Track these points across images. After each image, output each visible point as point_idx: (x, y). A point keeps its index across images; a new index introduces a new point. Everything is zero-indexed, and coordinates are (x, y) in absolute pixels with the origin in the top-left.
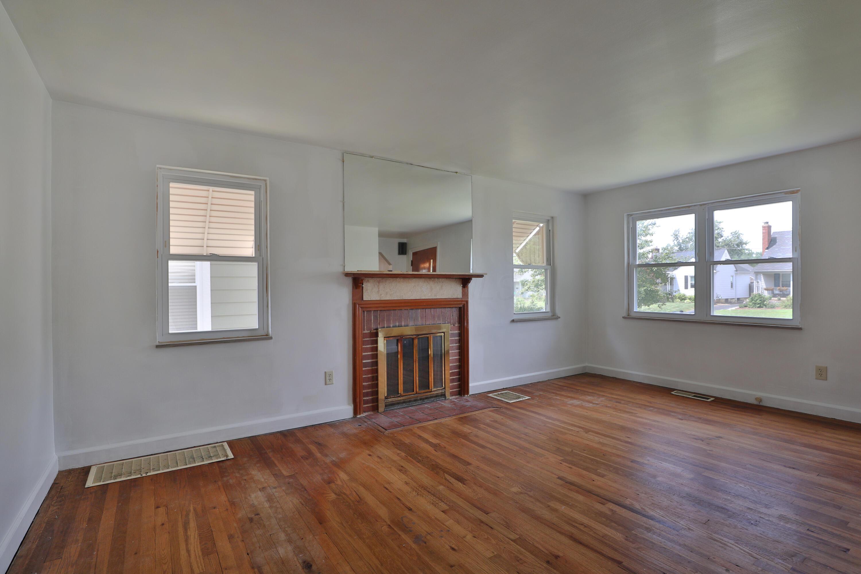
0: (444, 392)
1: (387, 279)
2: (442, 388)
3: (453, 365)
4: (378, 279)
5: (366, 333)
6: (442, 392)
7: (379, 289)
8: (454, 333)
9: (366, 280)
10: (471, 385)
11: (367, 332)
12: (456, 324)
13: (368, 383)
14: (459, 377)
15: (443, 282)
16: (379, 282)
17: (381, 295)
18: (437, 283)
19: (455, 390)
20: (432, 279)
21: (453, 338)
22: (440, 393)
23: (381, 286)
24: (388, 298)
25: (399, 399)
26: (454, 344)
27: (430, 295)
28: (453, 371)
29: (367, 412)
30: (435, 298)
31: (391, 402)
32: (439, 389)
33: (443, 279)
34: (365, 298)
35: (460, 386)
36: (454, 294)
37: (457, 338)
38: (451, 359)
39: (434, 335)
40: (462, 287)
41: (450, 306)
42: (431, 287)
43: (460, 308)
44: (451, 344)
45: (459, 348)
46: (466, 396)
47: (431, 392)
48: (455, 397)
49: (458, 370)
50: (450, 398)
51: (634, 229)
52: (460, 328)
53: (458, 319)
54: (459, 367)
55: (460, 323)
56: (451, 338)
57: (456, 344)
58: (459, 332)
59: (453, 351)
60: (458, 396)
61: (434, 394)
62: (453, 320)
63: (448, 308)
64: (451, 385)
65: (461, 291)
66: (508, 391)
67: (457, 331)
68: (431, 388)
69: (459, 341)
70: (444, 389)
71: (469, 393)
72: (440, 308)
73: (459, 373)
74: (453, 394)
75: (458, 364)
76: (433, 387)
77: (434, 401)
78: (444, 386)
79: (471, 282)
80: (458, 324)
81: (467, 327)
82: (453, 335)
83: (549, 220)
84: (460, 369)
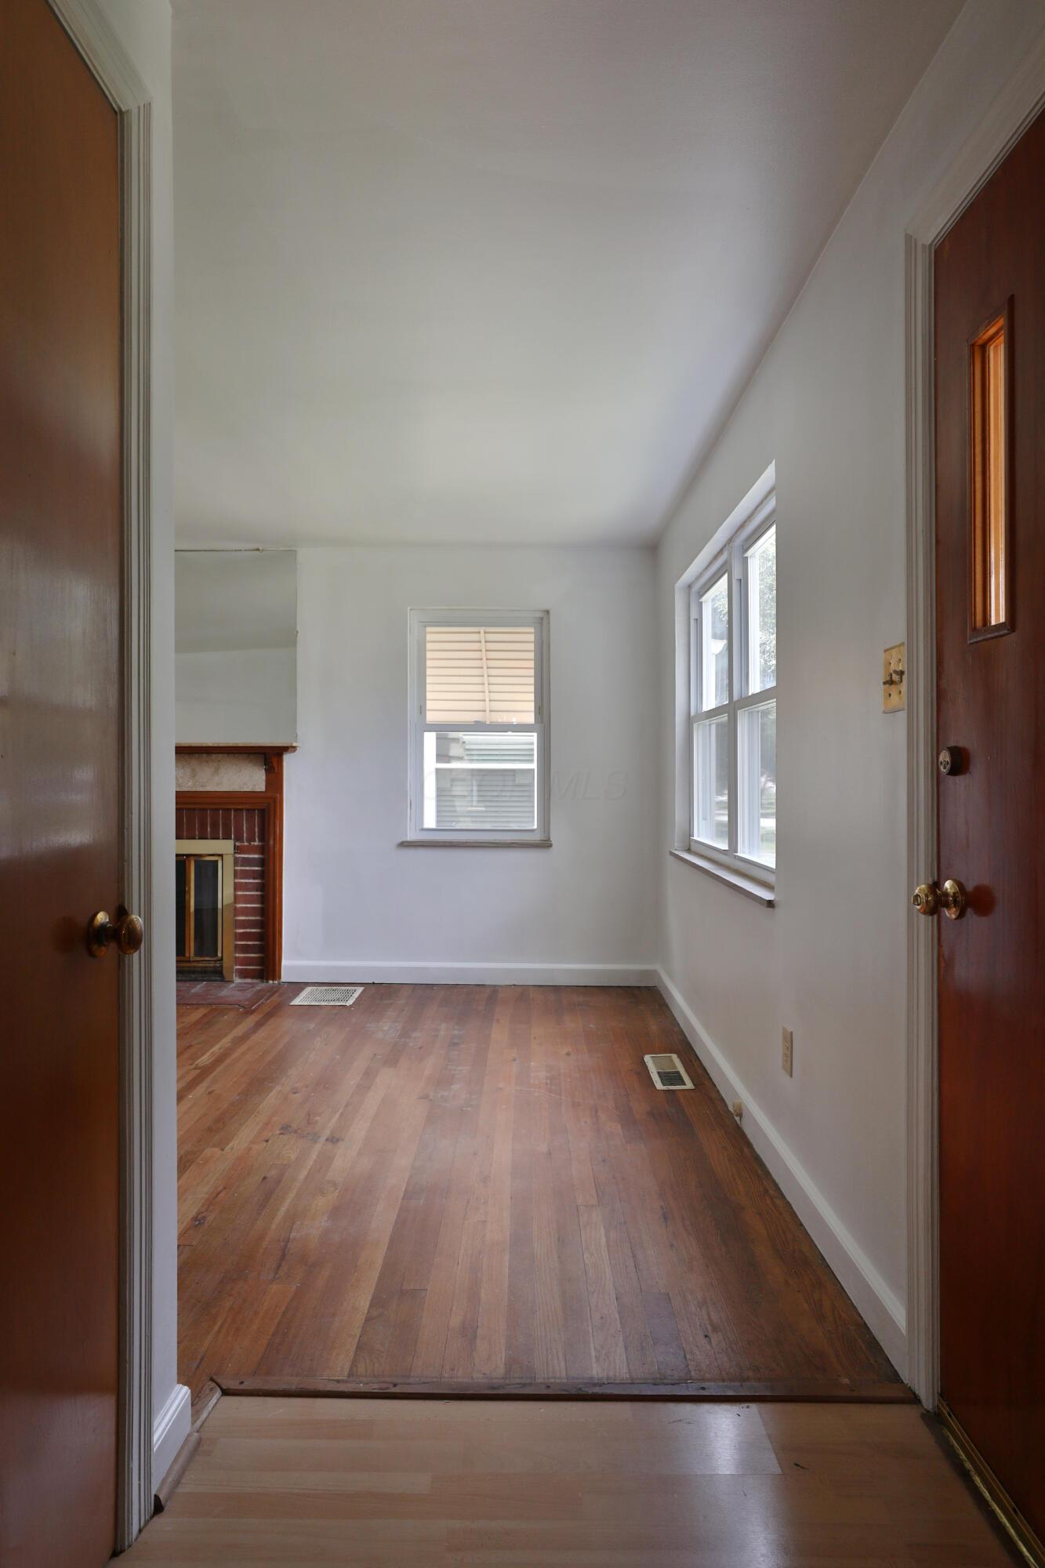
0: (219, 967)
2: (214, 959)
3: (248, 918)
6: (215, 967)
8: (251, 857)
10: (284, 962)
12: (255, 841)
14: (261, 945)
15: (219, 761)
18: (207, 762)
19: (251, 967)
20: (197, 755)
21: (248, 868)
22: (211, 967)
26: (249, 879)
28: (248, 930)
30: (202, 789)
32: (207, 959)
33: (220, 755)
35: (262, 962)
36: (245, 784)
37: (257, 868)
38: (241, 908)
39: (196, 858)
40: (265, 769)
41: (240, 807)
42: (193, 770)
43: (262, 812)
44: (241, 879)
45: (262, 887)
46: (271, 982)
47: (189, 961)
48: (249, 980)
49: (258, 930)
50: (237, 980)
51: (699, 622)
52: (262, 850)
53: (258, 832)
54: (262, 924)
55: (262, 838)
56: (241, 866)
57: (254, 879)
58: (260, 856)
59: (245, 893)
60: (255, 981)
61: (195, 967)
62: (247, 833)
63: (236, 810)
64: (237, 955)
65: (264, 778)
66: (362, 989)
67: (256, 854)
68: (187, 955)
69: (262, 875)
70: (219, 960)
71: (280, 978)
72: (218, 809)
73: (261, 937)
74: (244, 974)
75: (258, 918)
76: (192, 954)
77: (196, 980)
78: (219, 954)
79: (287, 758)
80: (259, 841)
81: (277, 849)
82: (247, 862)
83: (542, 619)
84: (261, 928)
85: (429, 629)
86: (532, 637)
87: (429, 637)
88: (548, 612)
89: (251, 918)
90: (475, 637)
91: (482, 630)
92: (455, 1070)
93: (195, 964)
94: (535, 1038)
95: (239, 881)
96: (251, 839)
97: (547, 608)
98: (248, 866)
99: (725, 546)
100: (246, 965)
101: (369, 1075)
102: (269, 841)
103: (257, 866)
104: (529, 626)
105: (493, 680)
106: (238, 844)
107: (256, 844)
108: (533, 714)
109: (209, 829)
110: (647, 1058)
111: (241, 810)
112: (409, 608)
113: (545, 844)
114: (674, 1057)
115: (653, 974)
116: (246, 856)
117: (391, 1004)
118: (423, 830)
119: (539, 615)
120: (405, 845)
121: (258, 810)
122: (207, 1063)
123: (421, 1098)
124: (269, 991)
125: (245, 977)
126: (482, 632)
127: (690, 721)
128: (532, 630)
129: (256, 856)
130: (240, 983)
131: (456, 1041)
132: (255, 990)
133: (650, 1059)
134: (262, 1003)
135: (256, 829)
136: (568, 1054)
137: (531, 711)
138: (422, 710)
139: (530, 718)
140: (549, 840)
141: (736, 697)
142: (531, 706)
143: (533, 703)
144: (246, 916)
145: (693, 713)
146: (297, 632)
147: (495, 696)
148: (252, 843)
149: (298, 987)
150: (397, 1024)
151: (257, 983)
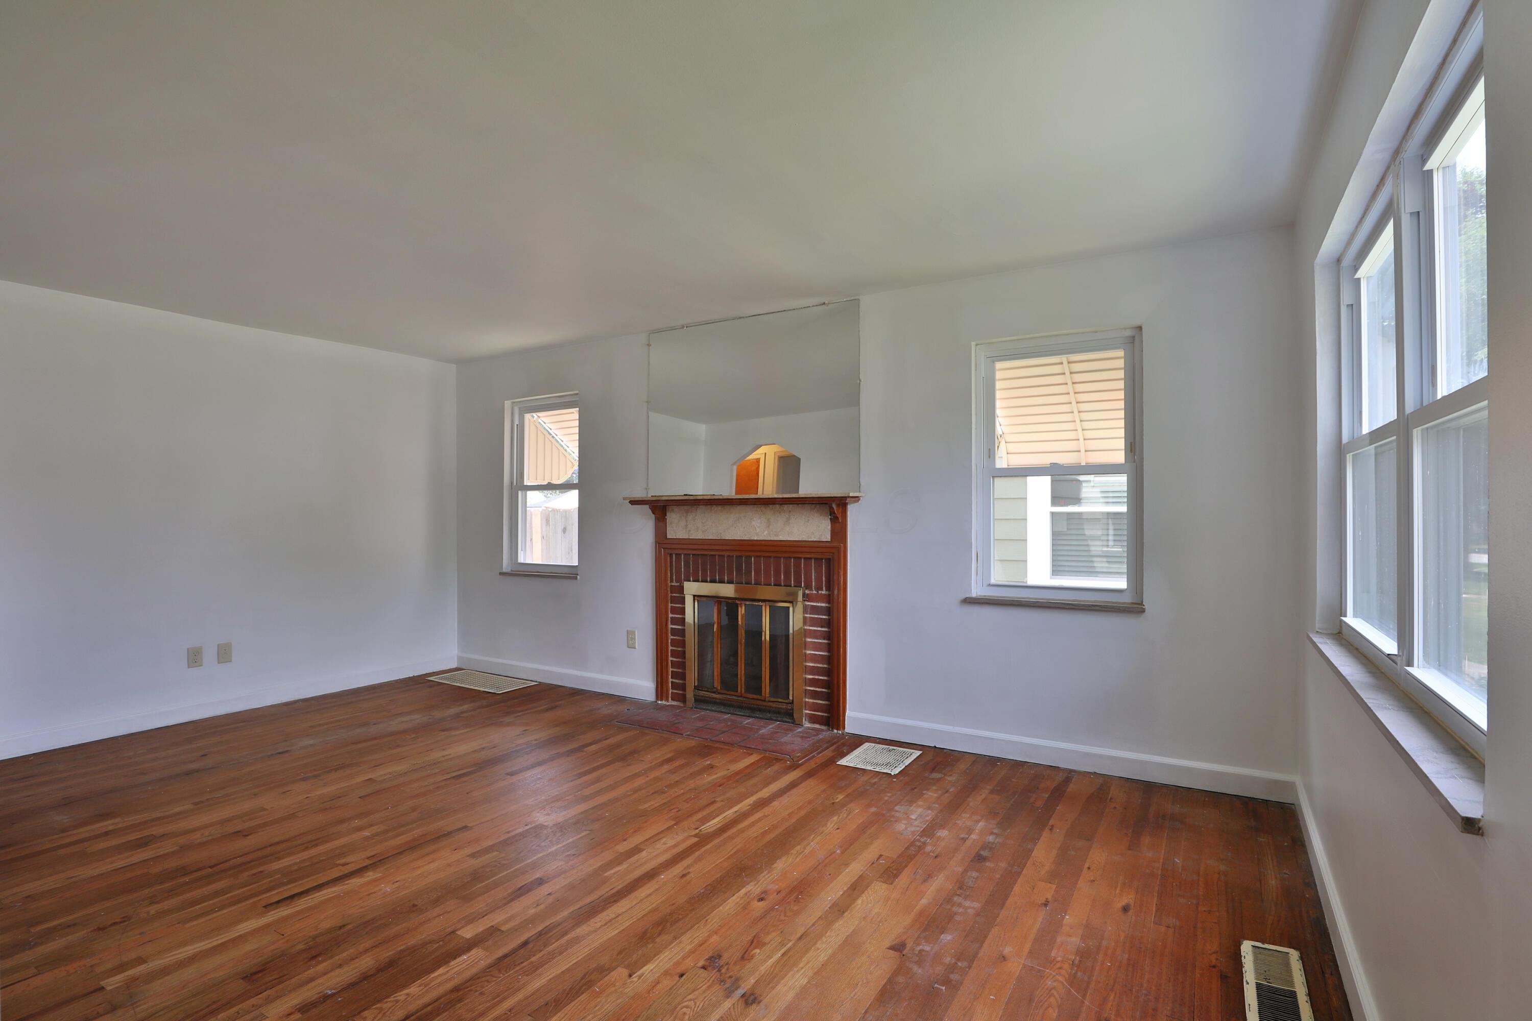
0: (790, 710)
1: (697, 507)
2: (786, 701)
3: (816, 665)
4: (686, 507)
5: (674, 586)
6: (787, 709)
7: (687, 521)
8: (818, 606)
9: (670, 509)
10: (848, 713)
11: (676, 584)
12: (822, 590)
13: (677, 660)
14: (828, 692)
15: (790, 511)
16: (687, 512)
17: (690, 531)
18: (780, 512)
19: (819, 714)
20: (771, 506)
21: (816, 616)
22: (783, 709)
23: (690, 517)
24: (698, 535)
25: (714, 695)
26: (818, 627)
27: (766, 533)
28: (817, 677)
29: (677, 701)
30: (776, 538)
31: (702, 696)
32: (780, 700)
33: (791, 506)
34: (669, 536)
35: (828, 709)
36: (813, 533)
37: (824, 617)
38: (810, 654)
39: (771, 604)
40: (831, 519)
41: (808, 556)
42: (768, 520)
43: (829, 561)
44: (810, 626)
45: (829, 636)
46: (835, 731)
47: (765, 701)
48: (817, 726)
49: (825, 678)
50: (807, 724)
51: (1355, 308)
52: (829, 599)
53: (825, 581)
54: (828, 672)
55: (829, 588)
56: (810, 614)
57: (822, 627)
58: (827, 605)
59: (813, 640)
60: (823, 727)
61: (770, 707)
62: (815, 581)
63: (805, 558)
64: (807, 700)
65: (829, 527)
66: (918, 753)
67: (823, 603)
68: (763, 694)
69: (828, 623)
70: (790, 703)
71: (844, 728)
72: (790, 558)
73: (827, 685)
74: (813, 719)
75: (825, 666)
76: (767, 695)
77: (771, 719)
78: (791, 698)
79: (851, 509)
80: (826, 591)
81: (841, 599)
82: (815, 610)
83: (1134, 337)
84: (828, 676)
85: (999, 365)
86: (1121, 363)
87: (998, 375)
88: (1140, 328)
89: (819, 665)
90: (1057, 369)
91: (1064, 358)
92: (960, 905)
93: (770, 704)
94: (1089, 868)
95: (808, 628)
96: (819, 588)
97: (1138, 323)
98: (816, 615)
99: (1388, 168)
100: (815, 711)
101: (857, 888)
102: (833, 590)
103: (824, 615)
104: (1119, 348)
105: (1085, 416)
106: (807, 592)
107: (824, 592)
108: (1123, 452)
109: (782, 577)
110: (1247, 947)
111: (811, 558)
112: (973, 344)
113: (1135, 608)
114: (1294, 955)
115: (1290, 787)
116: (815, 604)
117: (939, 780)
118: (990, 585)
119: (1129, 333)
120: (969, 601)
121: (826, 559)
122: (709, 831)
123: (892, 948)
124: (827, 743)
125: (814, 723)
126: (1065, 363)
127: (1340, 451)
128: (1121, 353)
129: (823, 605)
130: (809, 728)
131: (985, 853)
132: (816, 738)
133: (1250, 948)
134: (814, 756)
135: (824, 578)
136: (1125, 909)
137: (1122, 450)
138: (991, 453)
139: (1119, 457)
140: (1142, 604)
141: (1410, 407)
142: (1121, 444)
143: (1123, 440)
144: (815, 663)
145: (1345, 438)
146: (860, 381)
147: (1089, 434)
148: (820, 592)
149: (857, 741)
150: (930, 812)
151: (822, 731)
